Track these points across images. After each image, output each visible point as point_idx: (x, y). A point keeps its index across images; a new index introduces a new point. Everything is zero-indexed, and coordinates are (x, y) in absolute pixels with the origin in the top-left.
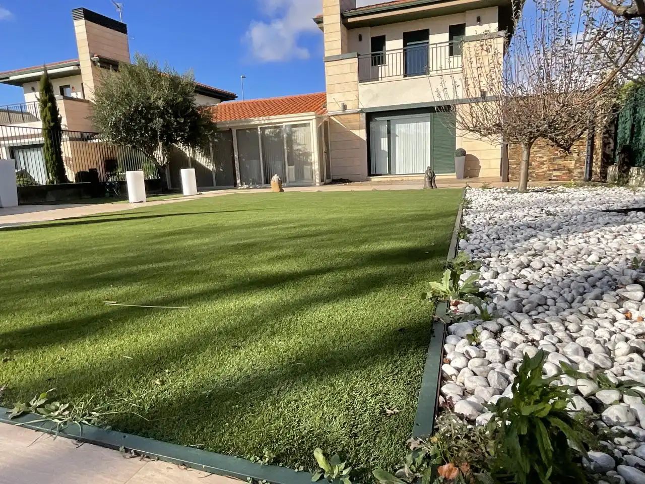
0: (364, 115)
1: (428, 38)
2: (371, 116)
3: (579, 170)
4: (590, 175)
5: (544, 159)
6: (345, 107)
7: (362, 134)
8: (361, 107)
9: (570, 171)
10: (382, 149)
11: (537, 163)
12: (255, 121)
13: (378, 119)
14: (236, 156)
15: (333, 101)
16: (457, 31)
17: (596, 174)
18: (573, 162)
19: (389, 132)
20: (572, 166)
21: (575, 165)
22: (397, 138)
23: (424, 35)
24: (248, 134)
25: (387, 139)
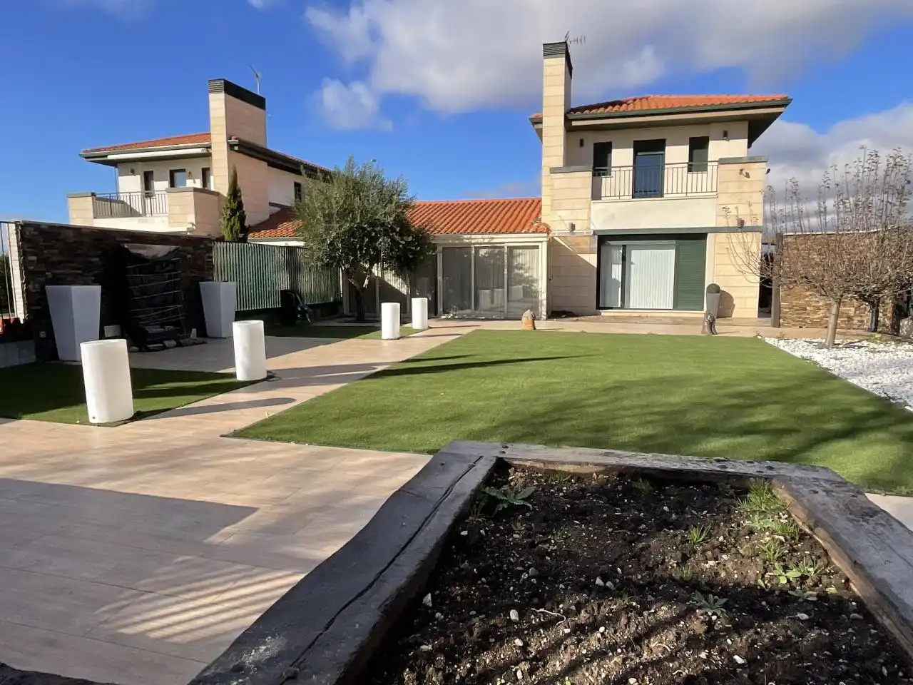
0: (596, 237)
1: (664, 150)
2: (603, 239)
3: (859, 318)
4: (876, 325)
5: (821, 304)
6: (573, 227)
7: (592, 259)
8: (593, 228)
9: (850, 318)
10: (613, 277)
11: (812, 308)
12: (467, 238)
13: (612, 243)
14: (440, 278)
15: (559, 218)
16: (698, 145)
17: (884, 325)
18: (853, 309)
19: (624, 259)
20: (852, 313)
21: (855, 312)
22: (632, 266)
23: (659, 145)
24: (458, 254)
25: (620, 266)
